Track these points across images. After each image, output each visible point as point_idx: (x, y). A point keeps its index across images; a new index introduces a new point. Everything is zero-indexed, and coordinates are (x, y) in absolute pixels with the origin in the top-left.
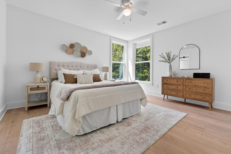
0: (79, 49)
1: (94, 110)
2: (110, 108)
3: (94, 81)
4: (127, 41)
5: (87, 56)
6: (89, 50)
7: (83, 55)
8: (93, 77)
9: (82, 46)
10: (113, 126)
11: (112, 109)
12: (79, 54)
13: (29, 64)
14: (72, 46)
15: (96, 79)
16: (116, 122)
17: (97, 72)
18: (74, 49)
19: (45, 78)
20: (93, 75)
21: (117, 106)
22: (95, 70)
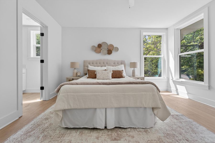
0: (106, 48)
1: (73, 107)
2: (96, 109)
3: (112, 78)
4: (167, 29)
5: (114, 53)
6: (116, 47)
7: (110, 52)
8: (112, 74)
9: (108, 45)
10: (99, 131)
11: (98, 111)
12: (106, 52)
13: (70, 63)
14: (100, 46)
15: (117, 75)
16: (104, 128)
17: (121, 68)
18: (101, 48)
19: (79, 73)
20: (113, 71)
21: (106, 109)
22: (119, 66)
